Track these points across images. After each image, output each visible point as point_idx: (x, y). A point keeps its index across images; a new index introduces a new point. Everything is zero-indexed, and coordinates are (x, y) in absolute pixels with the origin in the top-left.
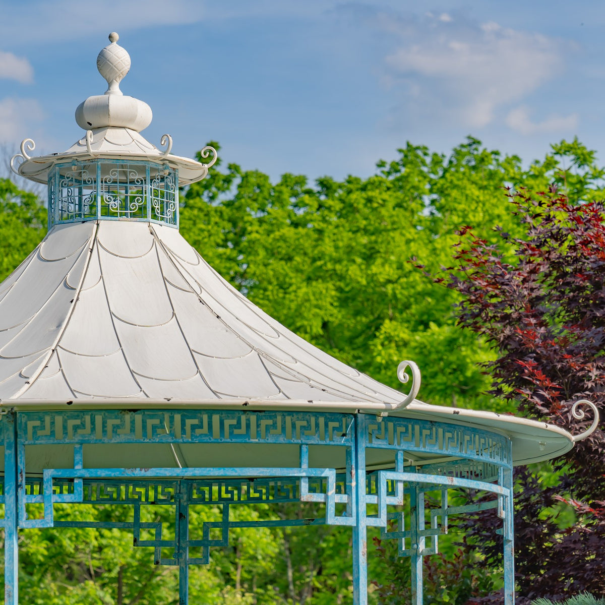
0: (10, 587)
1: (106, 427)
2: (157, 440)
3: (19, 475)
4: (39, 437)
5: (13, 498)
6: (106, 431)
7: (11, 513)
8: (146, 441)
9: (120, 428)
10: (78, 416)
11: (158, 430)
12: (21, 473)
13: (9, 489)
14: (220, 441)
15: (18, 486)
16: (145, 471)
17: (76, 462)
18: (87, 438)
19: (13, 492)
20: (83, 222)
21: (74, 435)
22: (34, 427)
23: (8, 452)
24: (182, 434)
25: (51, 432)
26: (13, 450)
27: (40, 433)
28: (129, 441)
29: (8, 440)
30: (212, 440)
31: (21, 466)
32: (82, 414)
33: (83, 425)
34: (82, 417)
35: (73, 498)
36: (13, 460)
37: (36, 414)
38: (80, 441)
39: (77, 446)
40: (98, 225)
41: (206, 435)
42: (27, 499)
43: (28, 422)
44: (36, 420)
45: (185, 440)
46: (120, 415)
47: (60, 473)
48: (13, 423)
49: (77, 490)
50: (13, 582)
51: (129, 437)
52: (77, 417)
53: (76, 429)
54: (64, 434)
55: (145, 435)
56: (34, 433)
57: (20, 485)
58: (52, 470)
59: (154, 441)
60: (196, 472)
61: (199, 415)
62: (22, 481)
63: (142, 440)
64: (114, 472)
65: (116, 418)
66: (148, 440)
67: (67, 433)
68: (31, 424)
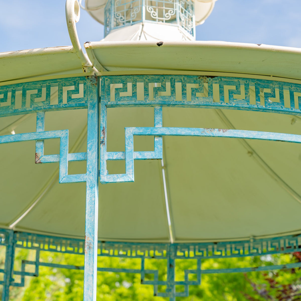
0: (90, 239)
1: (185, 90)
2: (234, 105)
3: (101, 133)
4: (121, 98)
5: (95, 153)
6: (186, 94)
7: (93, 168)
8: (223, 104)
9: (198, 92)
10: (159, 79)
11: (234, 95)
12: (103, 131)
13: (92, 146)
14: (291, 110)
15: (100, 143)
16: (224, 132)
17: (156, 121)
18: (167, 100)
19: (95, 148)
20: (132, 25)
21: (155, 97)
22: (117, 89)
23: (91, 112)
24: (257, 100)
25: (133, 93)
26: (96, 109)
27: (122, 94)
28: (208, 104)
29: (91, 101)
30: (284, 109)
31: (103, 124)
32: (163, 78)
33: (163, 88)
34: (163, 81)
35: (154, 155)
36: (96, 119)
37: (119, 77)
38: (160, 102)
39: (158, 107)
40: (143, 25)
41: (278, 104)
42: (109, 156)
43: (111, 85)
44: (119, 82)
45: (259, 106)
46: (198, 80)
47: (141, 131)
48: (97, 86)
49: (157, 148)
50: (94, 234)
51: (208, 100)
52: (157, 81)
53: (157, 91)
54: (145, 95)
55: (222, 99)
56: (117, 94)
57: (103, 142)
58: (134, 128)
59: (231, 105)
60: (271, 136)
61: (271, 85)
62: (104, 138)
63: (220, 104)
64: (194, 130)
65: (195, 82)
66: (225, 104)
67: (148, 95)
68: (113, 87)
